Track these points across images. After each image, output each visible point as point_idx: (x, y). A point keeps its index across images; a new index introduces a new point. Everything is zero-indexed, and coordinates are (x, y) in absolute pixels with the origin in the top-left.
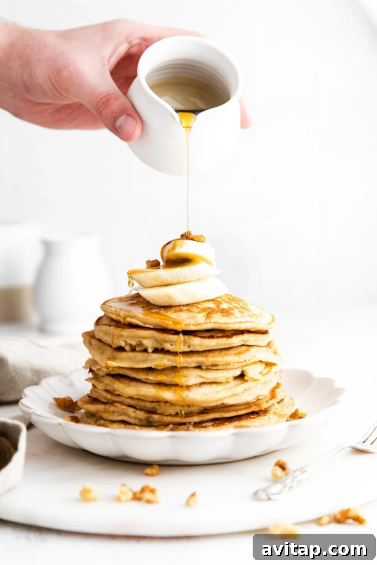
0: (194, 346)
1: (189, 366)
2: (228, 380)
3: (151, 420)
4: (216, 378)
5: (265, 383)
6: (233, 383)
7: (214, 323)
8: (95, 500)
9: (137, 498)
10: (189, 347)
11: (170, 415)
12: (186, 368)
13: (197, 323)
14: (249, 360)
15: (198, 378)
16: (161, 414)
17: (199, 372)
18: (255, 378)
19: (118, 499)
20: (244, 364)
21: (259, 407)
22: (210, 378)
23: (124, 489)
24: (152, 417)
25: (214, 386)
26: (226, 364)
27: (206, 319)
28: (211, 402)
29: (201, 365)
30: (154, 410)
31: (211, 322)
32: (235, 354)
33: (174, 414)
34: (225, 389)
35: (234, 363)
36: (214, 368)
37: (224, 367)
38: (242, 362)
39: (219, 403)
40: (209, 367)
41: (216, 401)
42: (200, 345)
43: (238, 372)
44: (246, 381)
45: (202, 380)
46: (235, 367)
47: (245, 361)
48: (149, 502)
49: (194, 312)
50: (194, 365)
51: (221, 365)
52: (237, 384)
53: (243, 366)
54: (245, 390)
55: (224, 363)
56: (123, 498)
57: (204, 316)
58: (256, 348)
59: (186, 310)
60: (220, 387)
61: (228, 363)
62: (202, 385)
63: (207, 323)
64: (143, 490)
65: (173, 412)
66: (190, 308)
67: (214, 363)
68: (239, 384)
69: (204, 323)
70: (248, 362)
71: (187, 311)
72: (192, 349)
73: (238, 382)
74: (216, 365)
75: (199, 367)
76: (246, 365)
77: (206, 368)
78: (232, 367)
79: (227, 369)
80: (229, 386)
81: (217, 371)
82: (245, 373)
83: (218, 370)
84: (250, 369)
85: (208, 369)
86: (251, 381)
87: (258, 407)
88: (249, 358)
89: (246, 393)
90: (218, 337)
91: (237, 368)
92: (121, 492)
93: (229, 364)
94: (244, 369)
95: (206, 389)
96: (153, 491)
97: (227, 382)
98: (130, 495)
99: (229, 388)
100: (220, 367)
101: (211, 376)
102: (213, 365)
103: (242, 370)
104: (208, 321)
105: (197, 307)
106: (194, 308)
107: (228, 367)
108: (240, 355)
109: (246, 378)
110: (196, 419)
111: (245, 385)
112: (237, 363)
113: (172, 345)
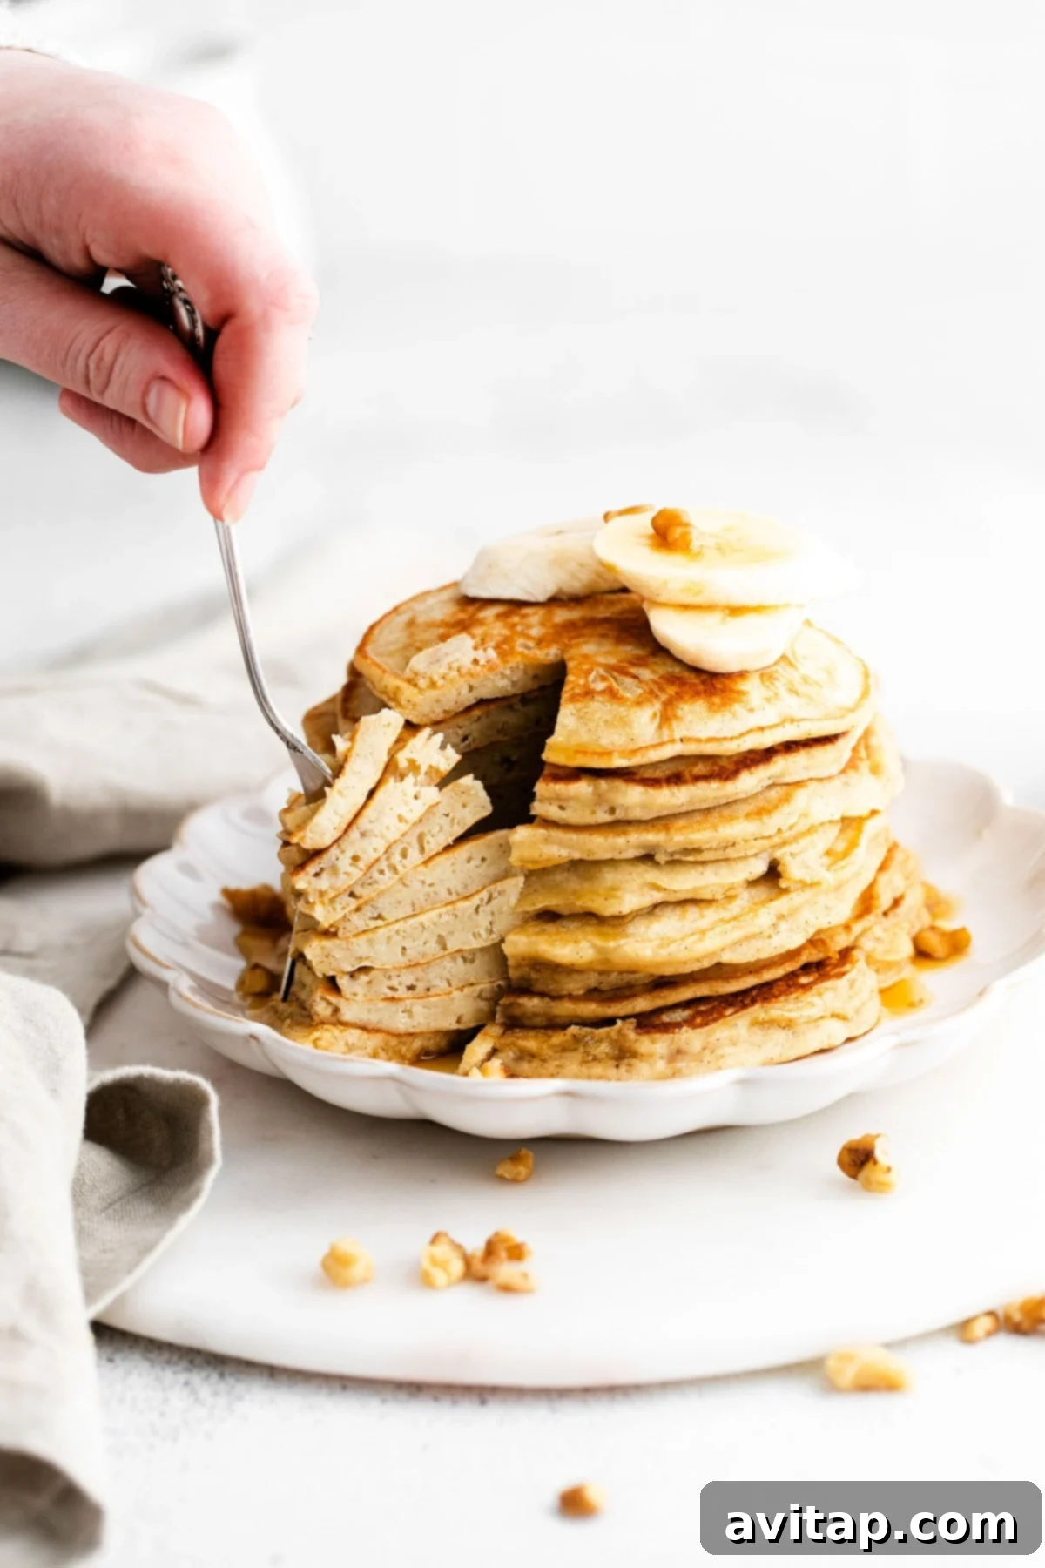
0: (627, 809)
1: (618, 857)
2: (732, 893)
3: (517, 1012)
4: (695, 889)
5: (838, 888)
6: (745, 898)
7: (682, 740)
8: (365, 1280)
9: (476, 1272)
10: (612, 810)
11: (571, 997)
12: (612, 863)
13: (632, 746)
14: (791, 828)
15: (646, 889)
16: (542, 995)
17: (649, 874)
18: (808, 880)
19: (425, 1281)
20: (776, 840)
21: (822, 949)
22: (680, 891)
23: (442, 1250)
24: (519, 1005)
25: (692, 911)
26: (724, 844)
27: (660, 727)
28: (685, 963)
29: (653, 853)
30: (525, 984)
31: (673, 741)
32: (748, 816)
33: (581, 992)
34: (724, 921)
35: (746, 841)
36: (691, 858)
37: (719, 855)
38: (769, 837)
39: (706, 964)
40: (677, 857)
41: (698, 960)
42: (644, 806)
43: (760, 867)
44: (786, 891)
45: (658, 897)
46: (750, 852)
47: (779, 830)
48: (506, 1289)
49: (627, 699)
50: (631, 854)
51: (710, 849)
52: (757, 900)
53: (775, 847)
54: (781, 917)
55: (719, 844)
56: (440, 1277)
57: (655, 715)
58: (813, 786)
59: (602, 692)
60: (711, 914)
61: (731, 843)
62: (657, 911)
63: (661, 744)
64: (490, 1250)
65: (579, 989)
66: (615, 686)
67: (689, 847)
68: (763, 903)
69: (655, 746)
70: (787, 835)
71: (606, 697)
72: (619, 815)
73: (761, 892)
74: (698, 850)
75: (648, 858)
76: (784, 843)
77: (669, 858)
78: (742, 854)
79: (727, 860)
80: (735, 908)
81: (700, 868)
82: (780, 868)
83: (703, 863)
84: (792, 855)
85: (673, 863)
86: (797, 890)
87: (820, 951)
88: (792, 820)
89: (783, 926)
90: (697, 778)
91: (756, 855)
92: (434, 1262)
93: (734, 845)
94: (778, 854)
95: (668, 925)
96: (517, 1253)
97: (730, 898)
98: (457, 1267)
99: (735, 918)
100: (705, 856)
101: (683, 882)
102: (687, 851)
103: (772, 858)
104: (666, 735)
105: (635, 677)
106: (628, 681)
107: (731, 853)
108: (765, 818)
109: (783, 884)
110: (642, 1004)
111: (782, 904)
112: (756, 839)
113: (562, 808)
